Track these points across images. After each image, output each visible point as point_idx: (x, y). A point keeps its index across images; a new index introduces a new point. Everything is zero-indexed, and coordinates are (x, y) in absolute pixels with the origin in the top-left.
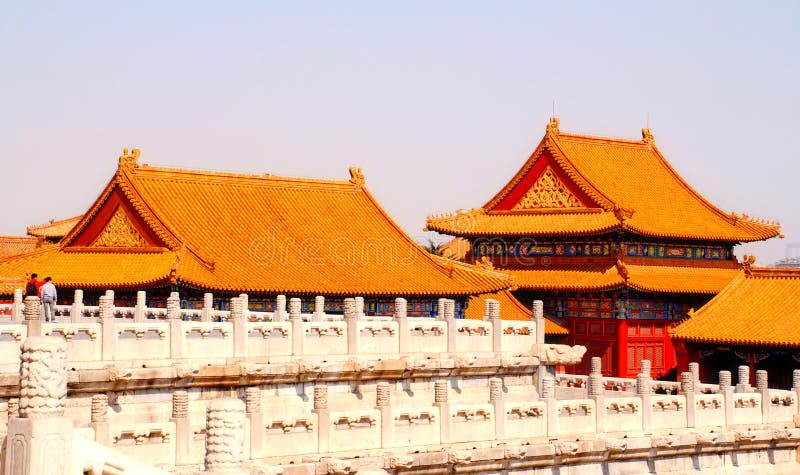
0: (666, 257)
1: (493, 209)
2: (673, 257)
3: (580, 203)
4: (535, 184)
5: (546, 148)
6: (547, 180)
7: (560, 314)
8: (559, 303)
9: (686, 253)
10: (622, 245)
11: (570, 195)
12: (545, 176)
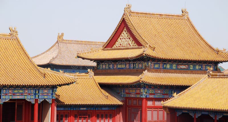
0: (177, 69)
1: (105, 47)
2: (181, 69)
3: (136, 44)
4: (121, 36)
5: (124, 19)
6: (125, 34)
7: (122, 96)
8: (122, 91)
9: (189, 67)
10: (150, 63)
11: (133, 41)
12: (124, 32)
